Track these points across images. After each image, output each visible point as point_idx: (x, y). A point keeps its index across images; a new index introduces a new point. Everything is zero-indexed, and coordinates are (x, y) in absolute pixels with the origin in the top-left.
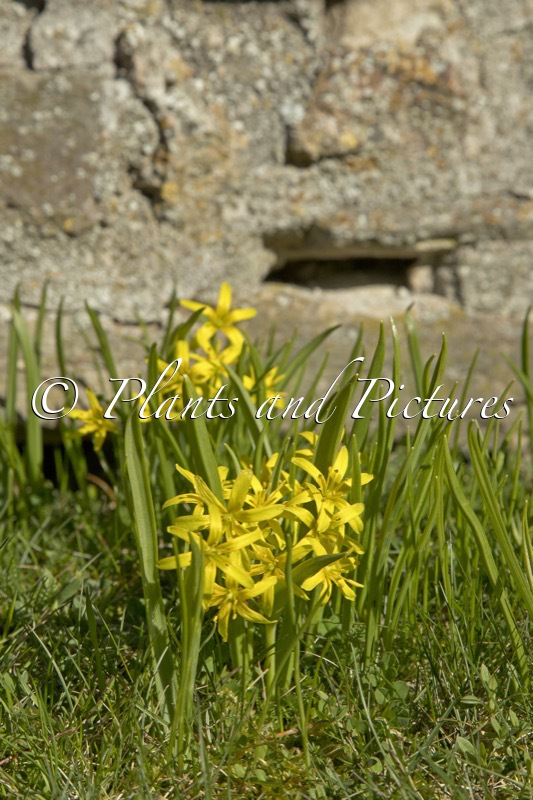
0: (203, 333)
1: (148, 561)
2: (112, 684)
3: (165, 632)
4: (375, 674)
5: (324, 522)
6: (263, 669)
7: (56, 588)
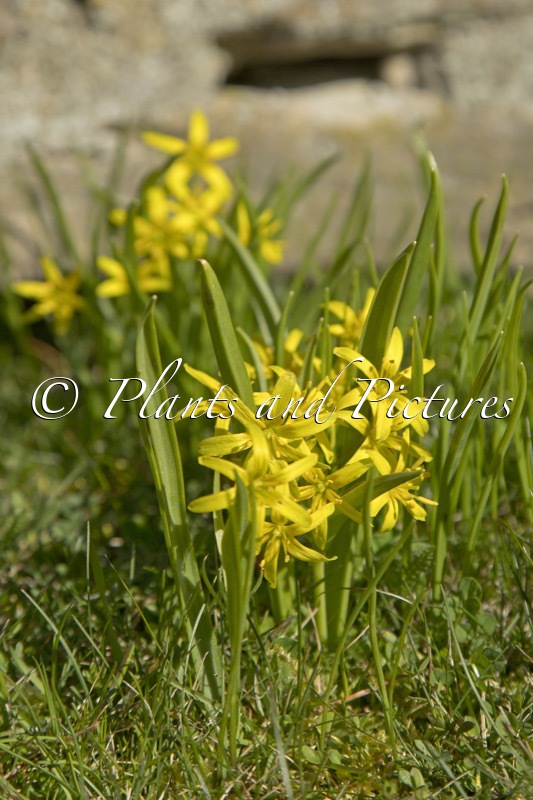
0: (177, 176)
1: (172, 499)
2: (132, 652)
3: (198, 584)
4: (453, 606)
5: (383, 427)
6: (313, 608)
7: (30, 515)
